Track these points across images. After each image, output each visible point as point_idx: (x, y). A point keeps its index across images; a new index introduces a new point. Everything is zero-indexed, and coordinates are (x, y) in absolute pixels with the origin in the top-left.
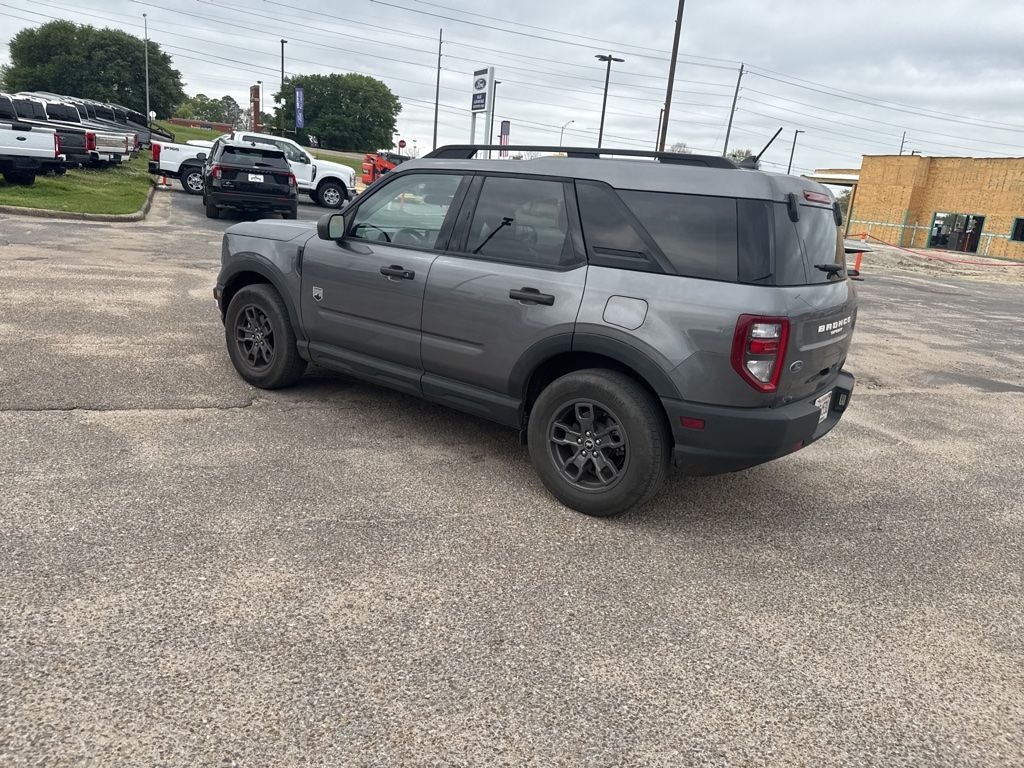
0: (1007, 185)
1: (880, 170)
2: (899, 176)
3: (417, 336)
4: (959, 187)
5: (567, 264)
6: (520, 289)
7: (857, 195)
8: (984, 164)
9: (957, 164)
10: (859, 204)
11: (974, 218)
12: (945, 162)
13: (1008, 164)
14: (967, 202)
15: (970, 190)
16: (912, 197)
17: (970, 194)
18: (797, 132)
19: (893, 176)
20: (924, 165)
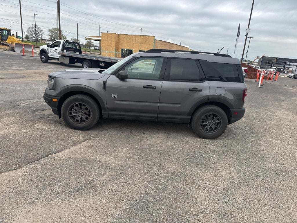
0: (136, 42)
1: (106, 37)
2: (112, 39)
3: (157, 104)
4: (126, 42)
5: (201, 80)
6: (192, 88)
7: (102, 44)
8: (130, 36)
9: (124, 36)
10: (103, 46)
11: (128, 50)
12: (121, 35)
13: (136, 37)
14: (128, 46)
15: (128, 43)
16: (116, 44)
17: (128, 44)
18: (78, 24)
19: (110, 39)
20: (117, 36)
